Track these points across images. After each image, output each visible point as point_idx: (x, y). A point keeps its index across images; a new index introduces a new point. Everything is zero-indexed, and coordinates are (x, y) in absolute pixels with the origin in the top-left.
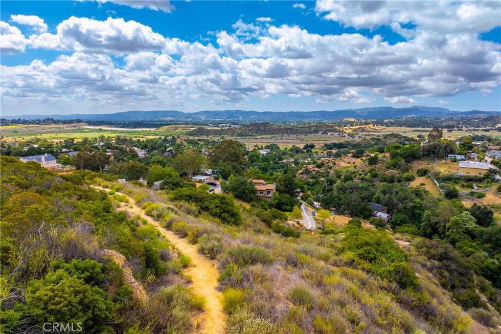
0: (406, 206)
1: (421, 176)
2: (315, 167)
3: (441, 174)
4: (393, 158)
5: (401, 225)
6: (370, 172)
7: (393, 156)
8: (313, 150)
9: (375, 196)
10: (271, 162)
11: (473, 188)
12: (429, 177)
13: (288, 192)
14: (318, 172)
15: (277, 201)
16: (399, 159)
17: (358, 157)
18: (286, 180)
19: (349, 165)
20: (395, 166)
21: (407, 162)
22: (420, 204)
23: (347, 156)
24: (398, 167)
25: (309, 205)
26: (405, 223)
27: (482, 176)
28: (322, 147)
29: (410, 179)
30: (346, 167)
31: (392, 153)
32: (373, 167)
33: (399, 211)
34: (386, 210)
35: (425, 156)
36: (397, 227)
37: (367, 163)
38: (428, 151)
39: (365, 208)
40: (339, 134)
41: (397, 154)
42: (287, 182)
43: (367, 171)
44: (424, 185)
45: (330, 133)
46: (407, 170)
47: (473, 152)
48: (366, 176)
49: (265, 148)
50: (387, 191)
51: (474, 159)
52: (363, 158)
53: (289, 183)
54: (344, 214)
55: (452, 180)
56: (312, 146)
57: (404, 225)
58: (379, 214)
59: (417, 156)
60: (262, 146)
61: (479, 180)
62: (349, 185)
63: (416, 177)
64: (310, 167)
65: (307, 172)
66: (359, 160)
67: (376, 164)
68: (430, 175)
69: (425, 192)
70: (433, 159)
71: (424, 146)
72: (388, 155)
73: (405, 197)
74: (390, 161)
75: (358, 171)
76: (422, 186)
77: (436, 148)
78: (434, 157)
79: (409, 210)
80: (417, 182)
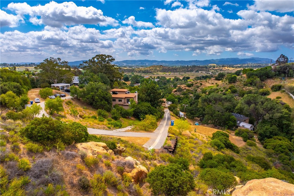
0: (272, 116)
1: (275, 91)
2: (186, 87)
4: (249, 78)
5: (271, 138)
6: (230, 88)
7: (249, 77)
8: (189, 80)
9: (236, 108)
12: (284, 91)
14: (188, 90)
16: (254, 78)
17: (219, 80)
19: (213, 85)
20: (251, 84)
21: (262, 80)
22: (287, 114)
23: (211, 79)
24: (254, 84)
25: (174, 115)
26: (276, 135)
28: (194, 78)
29: (265, 94)
30: (210, 87)
31: (248, 74)
32: (232, 85)
33: (264, 121)
34: (248, 120)
35: (277, 76)
36: (267, 140)
37: (227, 82)
38: (279, 71)
39: (229, 118)
40: (206, 72)
41: (252, 74)
43: (228, 88)
44: (280, 98)
45: (200, 72)
46: (262, 87)
48: (227, 92)
49: (156, 78)
50: (252, 101)
52: (223, 80)
53: (152, 91)
57: (275, 137)
58: (242, 124)
59: (271, 75)
62: (213, 96)
63: (270, 92)
64: (182, 87)
65: (180, 90)
66: (220, 81)
67: (235, 82)
68: (284, 90)
69: (283, 104)
70: (284, 78)
71: (275, 68)
72: (245, 75)
73: (272, 107)
74: (246, 80)
75: (220, 89)
76: (279, 99)
77: (286, 69)
78: (285, 76)
79: (276, 121)
80: (273, 96)
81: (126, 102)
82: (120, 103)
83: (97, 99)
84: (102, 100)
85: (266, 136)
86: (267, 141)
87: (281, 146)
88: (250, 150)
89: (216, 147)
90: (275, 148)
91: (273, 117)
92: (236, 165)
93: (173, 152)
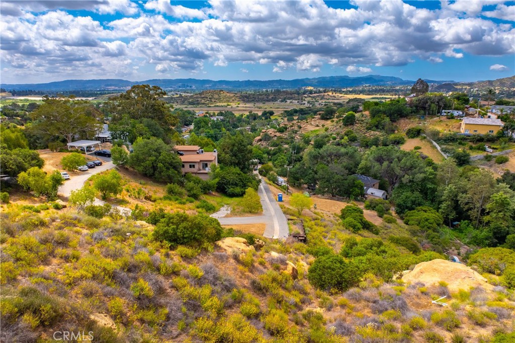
0: (413, 178)
1: (412, 137)
2: (277, 132)
3: (441, 134)
4: (374, 117)
5: (413, 209)
6: (346, 135)
7: (373, 115)
8: (272, 117)
9: (360, 166)
10: (224, 129)
11: (485, 151)
12: (425, 138)
13: (238, 164)
14: (279, 138)
15: (217, 180)
16: (382, 117)
17: (327, 119)
18: (234, 145)
19: (317, 128)
20: (377, 127)
21: (393, 121)
22: (432, 174)
23: (314, 118)
24: (381, 127)
25: (271, 182)
26: (419, 205)
27: (495, 133)
28: (282, 114)
29: (399, 142)
30: (314, 131)
31: (373, 111)
32: (349, 128)
33: (402, 186)
34: (377, 185)
35: (413, 113)
36: (407, 212)
37: (341, 124)
38: (417, 107)
39: (354, 184)
40: (298, 102)
41: (379, 111)
42: (236, 148)
43: (343, 133)
44: (419, 148)
45: (289, 101)
46: (393, 131)
47: (470, 107)
48: (343, 140)
49: (218, 115)
50: (385, 157)
51: (473, 115)
52: (334, 119)
53: (239, 149)
54: (323, 193)
55: (457, 141)
56: (272, 113)
57: (419, 208)
58: (370, 191)
59: (405, 112)
60: (214, 114)
61: (491, 140)
62: (327, 150)
63: (405, 139)
64: (270, 132)
65: (267, 138)
66: (329, 122)
67: (353, 124)
68: (425, 135)
69: (424, 158)
70: (423, 117)
71: (411, 101)
72: (367, 113)
73: (412, 165)
74: (370, 120)
75: (331, 135)
76: (418, 150)
77: (427, 102)
78: (425, 114)
79: (417, 184)
80: (409, 145)
81: (201, 168)
82: (192, 170)
83: (160, 167)
84: (168, 169)
85: (407, 207)
86: (409, 214)
87: (427, 220)
88: (390, 228)
89: (351, 229)
90: (419, 223)
91: (415, 180)
92: (386, 250)
93: (305, 241)
